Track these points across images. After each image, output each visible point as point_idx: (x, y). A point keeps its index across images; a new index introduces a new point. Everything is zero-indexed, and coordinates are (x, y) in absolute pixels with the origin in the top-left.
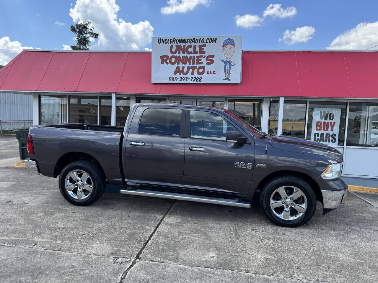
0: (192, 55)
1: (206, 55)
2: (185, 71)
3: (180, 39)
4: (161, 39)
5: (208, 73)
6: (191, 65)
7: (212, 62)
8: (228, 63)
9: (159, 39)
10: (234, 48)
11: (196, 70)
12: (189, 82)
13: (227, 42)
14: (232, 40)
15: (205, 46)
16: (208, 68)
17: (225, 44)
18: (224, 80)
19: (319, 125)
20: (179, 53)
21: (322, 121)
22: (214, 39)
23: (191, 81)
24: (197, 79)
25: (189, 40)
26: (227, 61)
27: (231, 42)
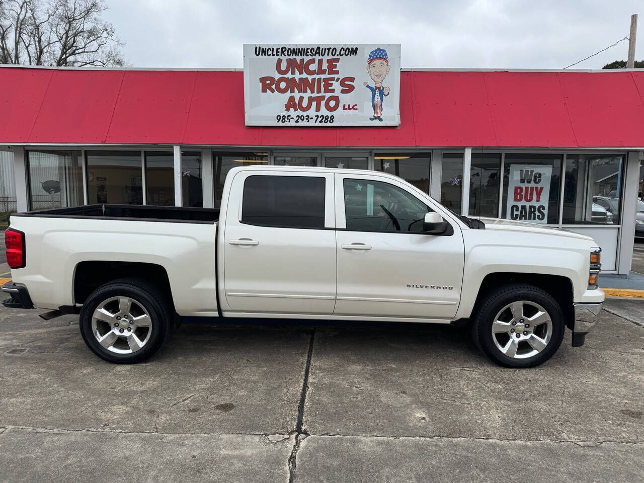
0: (317, 77)
1: (341, 76)
2: (305, 104)
3: (294, 49)
4: (260, 48)
5: (344, 109)
6: (315, 95)
7: (351, 88)
8: (379, 91)
9: (256, 48)
10: (387, 65)
11: (323, 103)
12: (312, 123)
13: (375, 55)
14: (384, 51)
15: (337, 60)
16: (345, 99)
17: (372, 58)
18: (371, 119)
19: (519, 192)
20: (293, 73)
21: (524, 186)
22: (352, 49)
23: (316, 122)
24: (326, 119)
25: (309, 50)
26: (377, 88)
27: (382, 54)
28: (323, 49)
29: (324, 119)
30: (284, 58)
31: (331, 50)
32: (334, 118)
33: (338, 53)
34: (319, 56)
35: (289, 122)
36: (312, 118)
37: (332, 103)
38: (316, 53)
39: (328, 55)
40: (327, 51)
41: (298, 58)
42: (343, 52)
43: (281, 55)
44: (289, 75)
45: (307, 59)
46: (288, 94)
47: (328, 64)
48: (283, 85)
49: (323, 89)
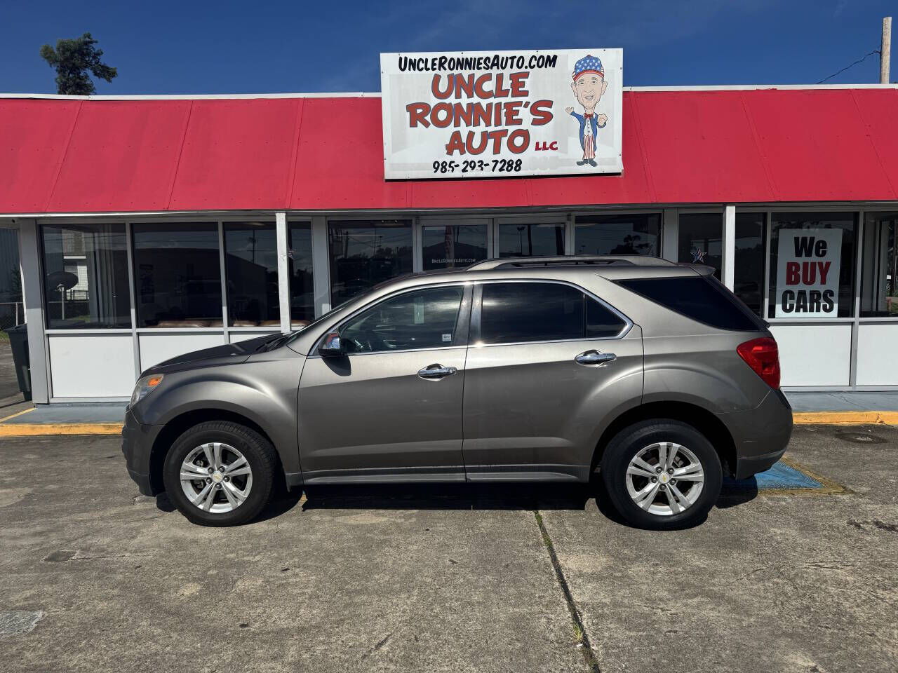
0: (494, 101)
1: (532, 99)
2: (476, 143)
5: (537, 148)
6: (492, 128)
7: (548, 117)
8: (590, 121)
10: (603, 81)
11: (505, 140)
12: (487, 172)
13: (583, 66)
14: (597, 59)
15: (526, 75)
17: (578, 71)
18: (579, 164)
19: (793, 270)
20: (458, 96)
23: (493, 170)
24: (509, 165)
25: (482, 61)
26: (587, 116)
27: (594, 65)
28: (503, 58)
29: (507, 165)
30: (445, 74)
31: (515, 60)
32: (521, 163)
33: (526, 63)
34: (498, 68)
35: (453, 171)
36: (487, 165)
37: (519, 141)
39: (511, 67)
40: (510, 61)
41: (466, 73)
42: (534, 62)
43: (440, 69)
44: (452, 100)
46: (451, 129)
47: (511, 81)
48: (442, 115)
49: (504, 119)
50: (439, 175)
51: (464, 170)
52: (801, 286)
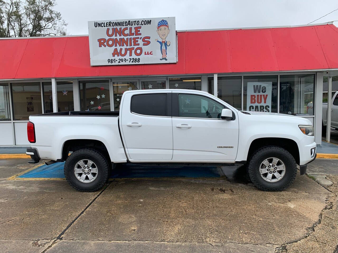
0: (129, 37)
1: (143, 36)
2: (123, 52)
3: (116, 22)
4: (97, 23)
5: (145, 54)
6: (128, 47)
7: (148, 43)
8: (164, 44)
9: (95, 23)
10: (168, 29)
11: (133, 51)
12: (127, 63)
13: (161, 24)
14: (166, 21)
15: (140, 28)
16: (145, 49)
17: (159, 25)
18: (161, 60)
19: (253, 98)
20: (116, 36)
21: (256, 94)
22: (148, 21)
23: (130, 62)
24: (135, 60)
25: (124, 23)
26: (163, 42)
27: (165, 23)
28: (132, 22)
29: (134, 60)
30: (111, 28)
31: (136, 22)
32: (140, 59)
33: (140, 23)
34: (130, 25)
35: (115, 62)
36: (127, 60)
37: (138, 51)
38: (128, 24)
39: (135, 25)
40: (134, 23)
41: (118, 27)
42: (143, 23)
43: (109, 26)
44: (114, 37)
45: (123, 28)
46: (114, 47)
47: (135, 30)
48: (110, 43)
49: (133, 44)
50: (110, 64)
51: (119, 62)
52: (256, 104)
